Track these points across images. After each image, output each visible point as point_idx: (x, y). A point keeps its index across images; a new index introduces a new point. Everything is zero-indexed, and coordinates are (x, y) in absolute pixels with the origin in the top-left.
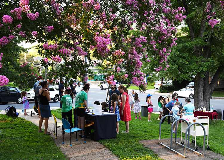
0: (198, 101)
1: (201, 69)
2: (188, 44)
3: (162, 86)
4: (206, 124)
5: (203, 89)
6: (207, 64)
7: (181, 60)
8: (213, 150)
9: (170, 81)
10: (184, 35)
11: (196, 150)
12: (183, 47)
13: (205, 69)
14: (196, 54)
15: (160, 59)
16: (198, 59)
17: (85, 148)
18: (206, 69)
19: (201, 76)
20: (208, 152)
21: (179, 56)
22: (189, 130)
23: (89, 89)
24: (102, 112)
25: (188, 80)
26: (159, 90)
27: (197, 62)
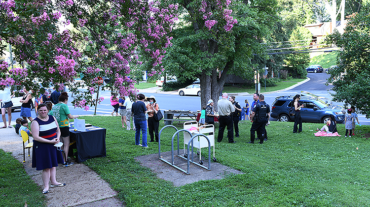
0: (205, 102)
1: (206, 66)
2: (191, 37)
3: (165, 83)
4: (211, 134)
5: (210, 88)
6: (213, 59)
7: (183, 57)
8: (221, 162)
9: (175, 77)
10: (187, 25)
11: (202, 164)
12: (186, 41)
13: (211, 66)
14: (201, 48)
15: (153, 62)
16: (204, 54)
17: (65, 173)
18: (213, 66)
19: (207, 74)
20: (214, 165)
21: (180, 52)
22: (192, 141)
23: (67, 99)
24: (86, 126)
25: (192, 79)
26: (162, 88)
27: (202, 58)
